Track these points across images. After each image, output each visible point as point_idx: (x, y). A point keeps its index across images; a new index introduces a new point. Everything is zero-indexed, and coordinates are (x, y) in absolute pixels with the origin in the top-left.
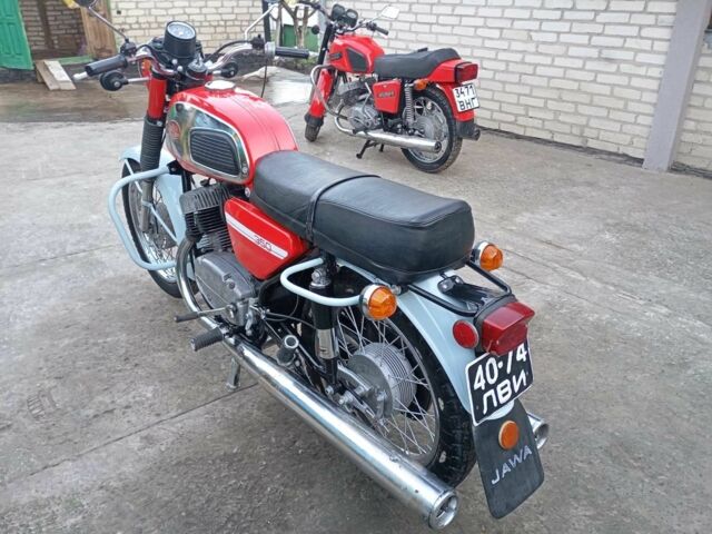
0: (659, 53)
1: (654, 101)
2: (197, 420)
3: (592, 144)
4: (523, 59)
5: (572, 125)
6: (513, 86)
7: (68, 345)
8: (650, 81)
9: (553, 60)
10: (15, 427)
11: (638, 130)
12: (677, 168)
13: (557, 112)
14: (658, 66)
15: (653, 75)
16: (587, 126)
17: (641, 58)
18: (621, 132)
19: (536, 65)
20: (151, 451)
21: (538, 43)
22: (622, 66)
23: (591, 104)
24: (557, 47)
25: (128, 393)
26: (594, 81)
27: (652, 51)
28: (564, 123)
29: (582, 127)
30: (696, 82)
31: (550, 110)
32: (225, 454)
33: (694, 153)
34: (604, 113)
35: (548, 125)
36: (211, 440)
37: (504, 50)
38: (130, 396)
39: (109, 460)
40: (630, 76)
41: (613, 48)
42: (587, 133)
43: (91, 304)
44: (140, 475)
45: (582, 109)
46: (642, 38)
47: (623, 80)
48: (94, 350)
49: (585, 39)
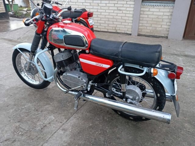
0: (132, 8)
1: (132, 19)
2: (73, 120)
3: (118, 31)
4: (97, 11)
5: (113, 27)
6: (95, 18)
7: (13, 112)
8: (131, 15)
9: (106, 11)
10: (17, 140)
11: (129, 27)
12: (139, 35)
13: (108, 24)
14: (132, 11)
15: (131, 13)
16: (116, 27)
17: (128, 9)
18: (125, 28)
19: (101, 12)
20: (68, 132)
21: (101, 7)
22: (123, 11)
23: (117, 21)
24: (106, 7)
25: (46, 120)
26: (117, 16)
27: (130, 7)
28: (110, 27)
29: (115, 27)
30: (141, 14)
31: (107, 24)
32: (89, 127)
33: (142, 31)
34: (120, 23)
35: (107, 28)
36: (82, 124)
37: (92, 9)
38: (48, 120)
39: (57, 139)
40: (126, 14)
41: (120, 7)
42: (117, 28)
43: (9, 98)
44: (71, 139)
45: (115, 23)
46: (127, 4)
47: (124, 15)
48: (24, 111)
49: (113, 5)
